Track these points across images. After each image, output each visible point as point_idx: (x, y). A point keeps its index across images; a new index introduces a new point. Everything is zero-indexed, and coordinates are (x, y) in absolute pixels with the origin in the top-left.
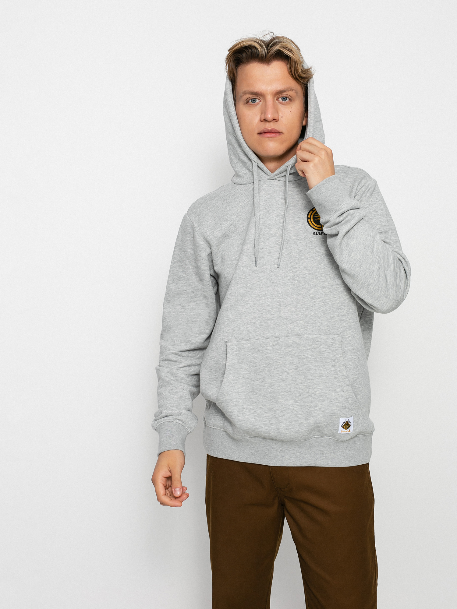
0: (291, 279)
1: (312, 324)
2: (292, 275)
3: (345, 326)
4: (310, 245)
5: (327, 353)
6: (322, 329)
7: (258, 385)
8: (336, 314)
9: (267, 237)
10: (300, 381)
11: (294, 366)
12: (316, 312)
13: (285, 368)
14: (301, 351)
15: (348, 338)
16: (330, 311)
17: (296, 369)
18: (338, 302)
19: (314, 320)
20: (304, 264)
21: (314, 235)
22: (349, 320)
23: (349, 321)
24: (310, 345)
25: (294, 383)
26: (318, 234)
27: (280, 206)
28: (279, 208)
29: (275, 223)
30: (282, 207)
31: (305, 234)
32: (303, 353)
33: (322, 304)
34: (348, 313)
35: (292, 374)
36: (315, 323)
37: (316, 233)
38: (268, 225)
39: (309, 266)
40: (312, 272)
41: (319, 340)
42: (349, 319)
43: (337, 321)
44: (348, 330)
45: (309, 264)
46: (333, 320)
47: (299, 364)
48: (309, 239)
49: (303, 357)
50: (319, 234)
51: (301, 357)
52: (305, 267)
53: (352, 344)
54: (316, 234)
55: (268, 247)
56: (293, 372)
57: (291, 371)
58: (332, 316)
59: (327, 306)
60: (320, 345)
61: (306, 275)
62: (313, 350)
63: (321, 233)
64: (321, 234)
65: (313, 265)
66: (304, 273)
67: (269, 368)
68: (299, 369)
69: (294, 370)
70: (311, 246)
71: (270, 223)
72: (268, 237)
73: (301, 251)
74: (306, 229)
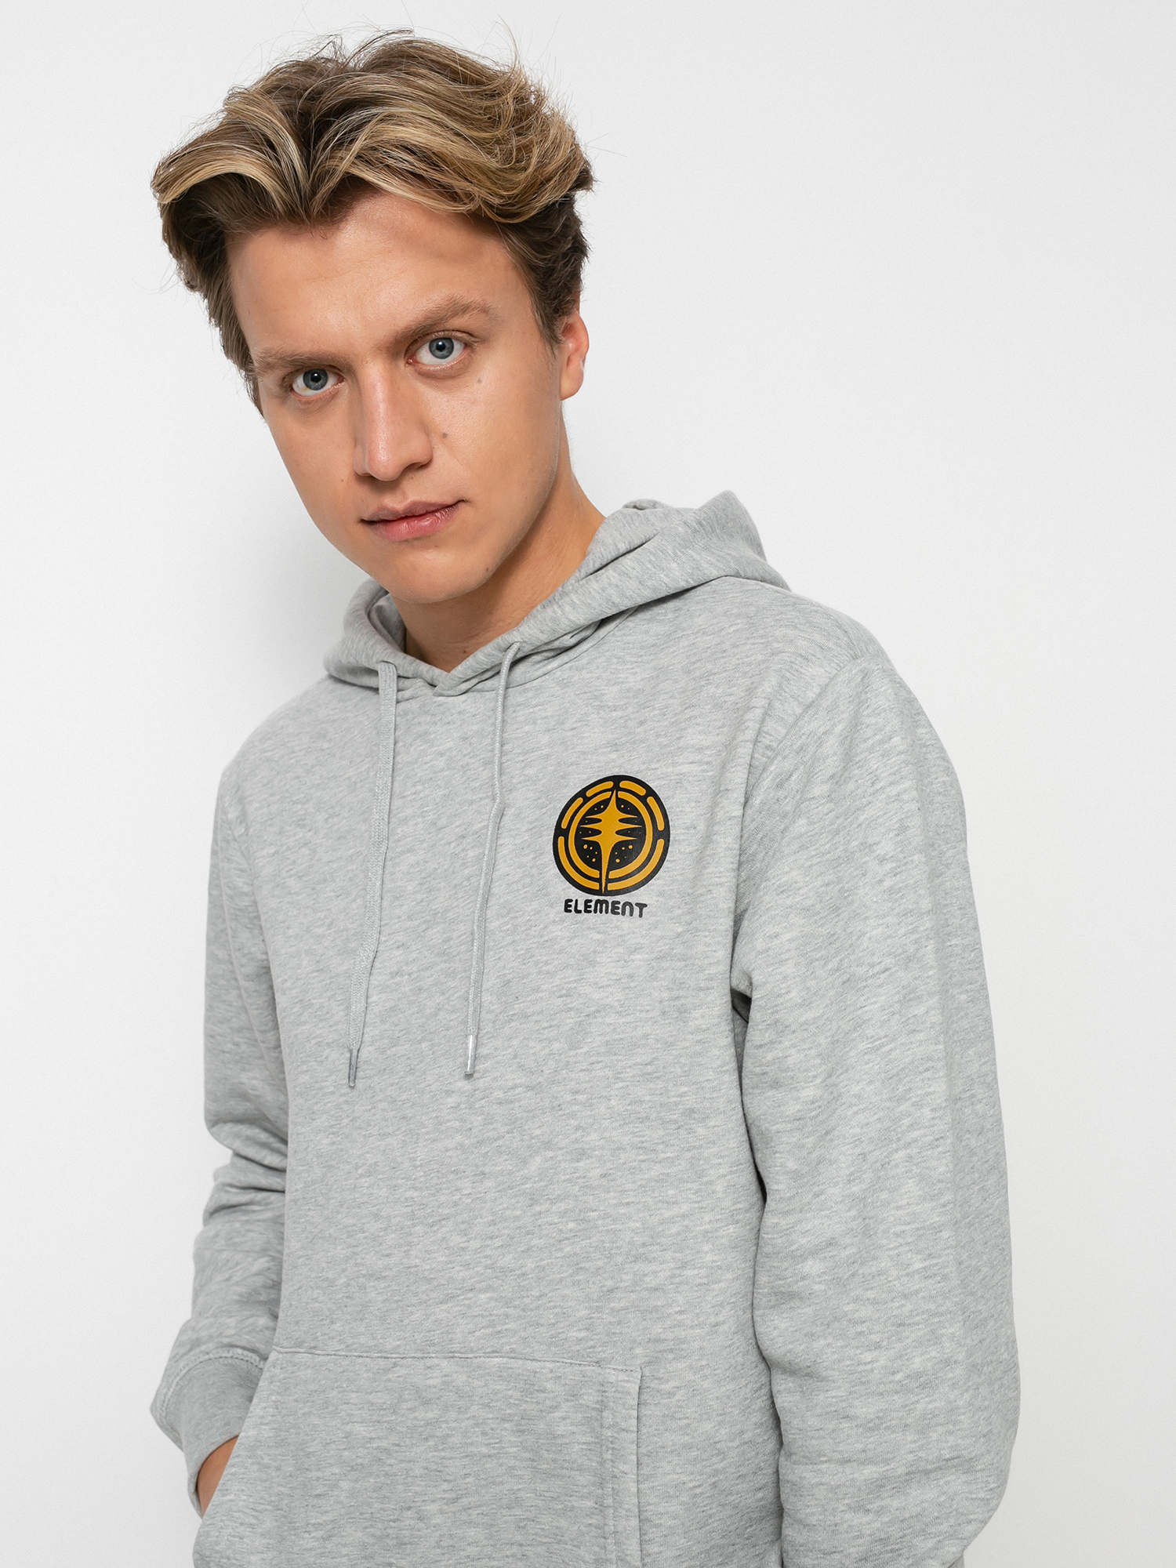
0: (463, 1106)
1: (523, 1310)
2: (466, 1088)
3: (663, 1336)
4: (544, 958)
5: (579, 1443)
6: (563, 1336)
7: (311, 1549)
8: (625, 1277)
9: (419, 925)
10: (472, 1550)
11: (445, 1486)
12: (541, 1260)
13: (410, 1491)
14: (477, 1425)
15: (671, 1394)
16: (600, 1263)
17: (455, 1500)
18: (638, 1224)
19: (536, 1293)
20: (515, 1042)
21: (567, 910)
22: (681, 1312)
23: (679, 1317)
24: (512, 1401)
25: (447, 1556)
26: (581, 907)
27: (474, 798)
28: (472, 802)
29: (450, 867)
30: (481, 799)
31: (535, 905)
32: (484, 1434)
33: (571, 1225)
34: (677, 1280)
35: (438, 1521)
36: (538, 1308)
37: (573, 904)
38: (429, 876)
39: (531, 1051)
40: (541, 1079)
41: (548, 1386)
42: (678, 1309)
43: (627, 1308)
44: (671, 1356)
45: (532, 1044)
46: (612, 1305)
47: (468, 1480)
48: (546, 927)
49: (484, 1450)
50: (586, 911)
51: (474, 1449)
52: (515, 1057)
53: (686, 1421)
54: (572, 909)
55: (415, 969)
56: (441, 1512)
57: (432, 1508)
58: (609, 1283)
59: (590, 1238)
60: (551, 1407)
61: (518, 1091)
62: (523, 1422)
63: (593, 904)
64: (592, 909)
65: (547, 1051)
66: (510, 1083)
67: (356, 1481)
68: (464, 1501)
69: (447, 1504)
70: (546, 963)
71: (436, 869)
72: (424, 927)
73: (509, 982)
74: (541, 882)
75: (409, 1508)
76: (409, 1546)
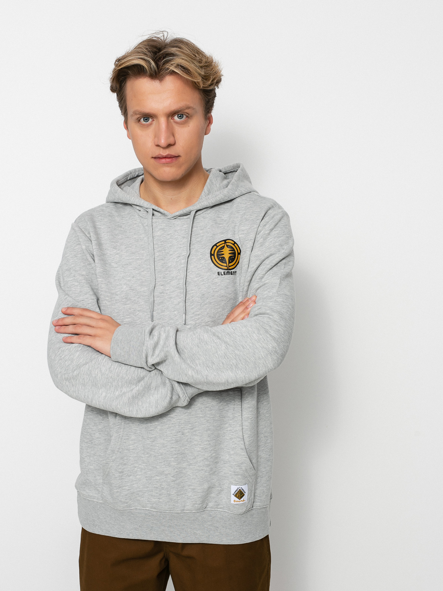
0: (192, 328)
2: (193, 323)
4: (214, 288)
9: (168, 280)
10: (196, 443)
11: (190, 425)
13: (180, 427)
14: (199, 409)
17: (192, 429)
20: (208, 310)
21: (218, 275)
24: (209, 402)
25: (189, 444)
26: (223, 274)
27: (181, 246)
28: (181, 248)
29: (176, 265)
30: (184, 247)
31: (208, 274)
32: (201, 411)
35: (188, 434)
37: (220, 273)
38: (169, 267)
39: (213, 312)
40: (215, 319)
45: (212, 310)
47: (196, 423)
48: (213, 279)
49: (201, 415)
50: (224, 275)
51: (198, 415)
52: (208, 314)
54: (220, 274)
55: (168, 292)
56: (189, 432)
57: (186, 431)
61: (209, 323)
62: (212, 407)
63: (226, 273)
64: (226, 274)
65: (217, 311)
66: (207, 321)
67: (162, 426)
68: (195, 429)
69: (190, 430)
70: (215, 289)
71: (171, 266)
72: (169, 281)
73: (204, 294)
74: (209, 268)
75: (179, 432)
76: (179, 442)
